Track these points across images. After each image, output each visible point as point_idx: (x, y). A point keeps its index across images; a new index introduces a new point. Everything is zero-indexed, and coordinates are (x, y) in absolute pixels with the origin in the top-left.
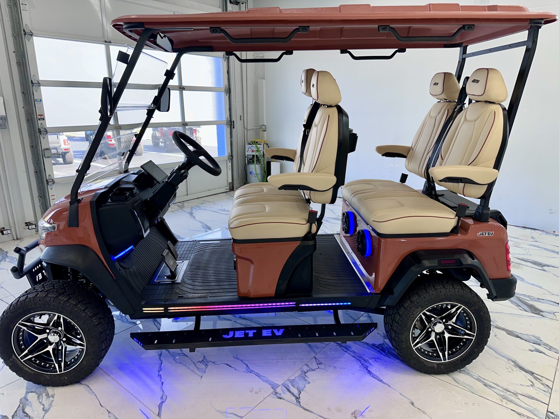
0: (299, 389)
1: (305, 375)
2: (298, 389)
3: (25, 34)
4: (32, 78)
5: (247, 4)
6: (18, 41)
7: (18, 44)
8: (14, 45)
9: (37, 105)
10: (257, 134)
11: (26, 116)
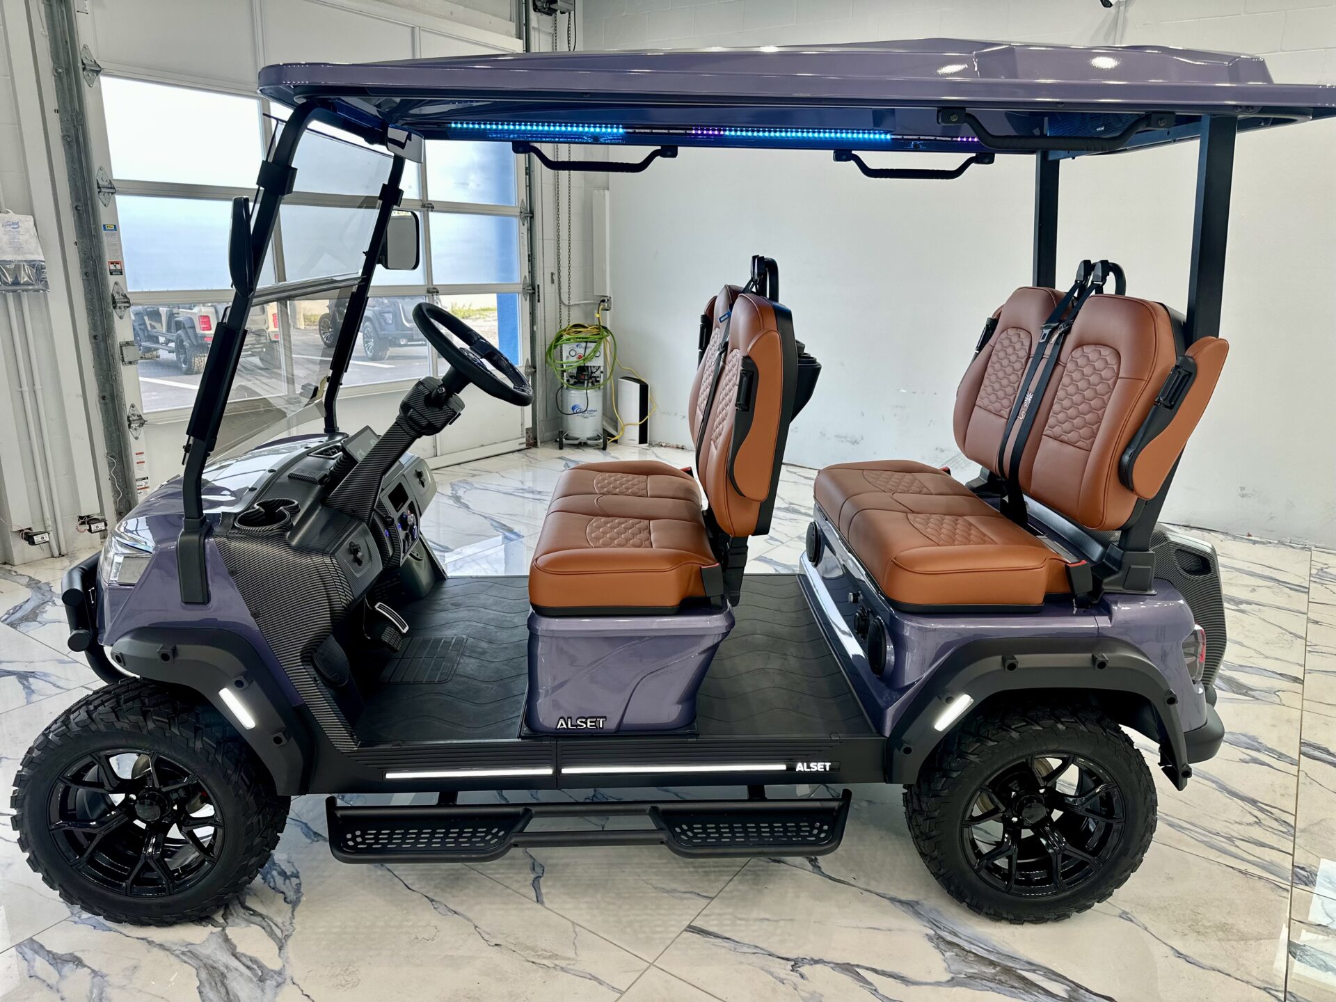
3: (84, 69)
4: (97, 174)
5: (572, 13)
6: (66, 86)
7: (67, 92)
8: (57, 95)
9: (106, 238)
10: (588, 315)
11: (81, 264)
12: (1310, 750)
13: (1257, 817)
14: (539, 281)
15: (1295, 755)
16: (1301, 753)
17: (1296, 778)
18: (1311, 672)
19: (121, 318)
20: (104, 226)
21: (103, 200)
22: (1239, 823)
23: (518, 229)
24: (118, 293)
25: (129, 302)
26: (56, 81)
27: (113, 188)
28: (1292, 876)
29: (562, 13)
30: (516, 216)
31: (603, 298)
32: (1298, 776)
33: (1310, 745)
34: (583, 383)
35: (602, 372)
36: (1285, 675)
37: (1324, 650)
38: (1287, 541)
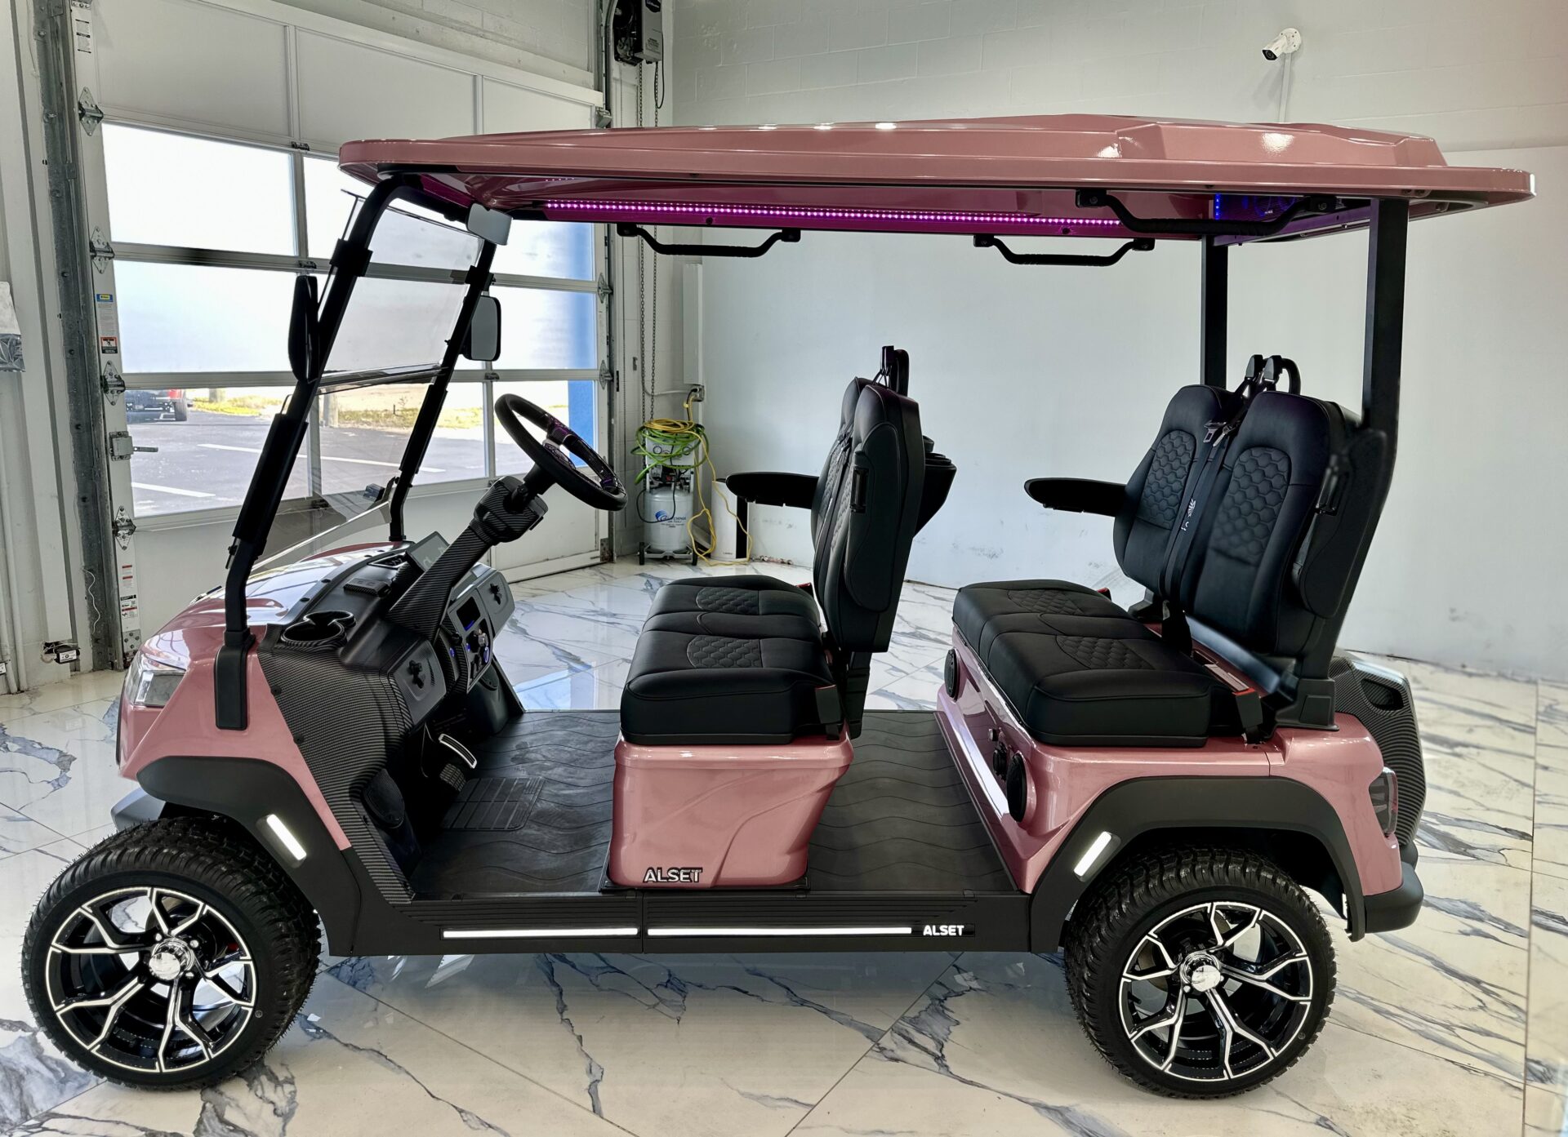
0: (935, 1036)
1: (941, 1006)
2: (933, 1038)
3: (82, 115)
4: (93, 235)
5: (660, 63)
6: (58, 133)
7: (59, 140)
8: (47, 143)
9: (100, 310)
10: (676, 407)
11: (65, 341)
12: (1544, 920)
13: (1481, 1001)
14: (618, 367)
15: (1524, 924)
16: (1533, 923)
17: (1525, 954)
18: (1541, 826)
19: (112, 403)
20: (98, 295)
21: (99, 266)
22: (1460, 1008)
23: (594, 305)
24: (111, 374)
25: (123, 385)
26: (46, 127)
27: (111, 252)
28: (1525, 1072)
29: (648, 62)
30: (593, 292)
31: (695, 387)
32: (1529, 951)
33: (1542, 913)
34: (670, 485)
35: (692, 473)
36: (1510, 830)
37: (1556, 800)
38: (1509, 673)
